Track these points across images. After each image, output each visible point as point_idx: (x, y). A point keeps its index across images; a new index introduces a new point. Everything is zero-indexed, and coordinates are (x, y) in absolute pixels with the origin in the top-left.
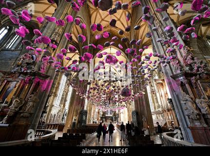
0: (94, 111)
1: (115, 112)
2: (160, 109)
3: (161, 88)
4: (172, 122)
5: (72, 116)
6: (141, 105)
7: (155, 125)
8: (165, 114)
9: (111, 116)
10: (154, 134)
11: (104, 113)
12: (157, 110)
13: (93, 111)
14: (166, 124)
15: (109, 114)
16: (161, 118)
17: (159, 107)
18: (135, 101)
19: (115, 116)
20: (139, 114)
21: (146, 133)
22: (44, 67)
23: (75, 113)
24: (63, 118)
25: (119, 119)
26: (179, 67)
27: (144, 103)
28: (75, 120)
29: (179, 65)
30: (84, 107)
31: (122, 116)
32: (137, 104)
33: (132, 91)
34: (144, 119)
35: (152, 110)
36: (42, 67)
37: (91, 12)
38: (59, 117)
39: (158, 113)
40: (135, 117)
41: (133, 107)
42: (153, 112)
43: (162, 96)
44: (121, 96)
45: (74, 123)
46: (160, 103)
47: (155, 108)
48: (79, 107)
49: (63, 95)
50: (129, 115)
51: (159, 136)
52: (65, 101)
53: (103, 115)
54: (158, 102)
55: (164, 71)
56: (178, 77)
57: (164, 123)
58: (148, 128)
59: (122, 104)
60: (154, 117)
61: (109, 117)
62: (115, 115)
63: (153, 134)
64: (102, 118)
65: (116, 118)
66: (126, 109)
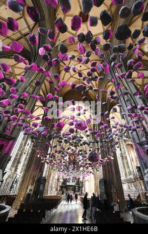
0: (53, 177)
1: (79, 179)
2: (132, 177)
3: (131, 151)
4: (146, 193)
5: (26, 185)
6: (110, 172)
7: (127, 198)
8: (137, 182)
9: (74, 184)
10: (126, 211)
11: (65, 181)
12: (128, 177)
13: (51, 177)
14: (139, 196)
15: (71, 181)
16: (134, 188)
17: (130, 173)
18: (103, 167)
19: (79, 185)
20: (108, 183)
21: (116, 208)
22: (10, 127)
23: (31, 181)
24: (11, 187)
25: (83, 189)
26: (145, 134)
27: (113, 169)
28: (30, 190)
29: (144, 132)
30: (43, 172)
31: (87, 184)
32: (106, 170)
33: (100, 155)
34: (113, 190)
35: (123, 178)
36: (9, 128)
37: (61, 69)
38: (7, 185)
39: (129, 181)
40: (103, 187)
41: (100, 173)
42: (124, 180)
43: (132, 160)
44: (87, 160)
45: (29, 195)
46: (131, 169)
47: (126, 175)
48: (37, 173)
49: (17, 155)
50: (95, 184)
51: (131, 212)
52: (19, 162)
53: (63, 183)
54: (129, 167)
55: (131, 136)
56: (144, 145)
57: (137, 195)
58: (118, 203)
59: (88, 170)
60: (125, 187)
61: (71, 186)
62: (78, 182)
63: (124, 210)
64: (61, 187)
65: (79, 188)
66: (92, 176)
